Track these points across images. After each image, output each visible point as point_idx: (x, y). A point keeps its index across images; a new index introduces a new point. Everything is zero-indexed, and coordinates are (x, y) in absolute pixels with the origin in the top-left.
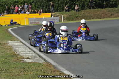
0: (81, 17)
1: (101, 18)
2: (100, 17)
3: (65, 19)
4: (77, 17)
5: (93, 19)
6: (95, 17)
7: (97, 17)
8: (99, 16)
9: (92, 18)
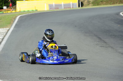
0: (106, 1)
3: (91, 4)
4: (102, 1)
5: (116, 3)
6: (118, 1)
7: (120, 2)
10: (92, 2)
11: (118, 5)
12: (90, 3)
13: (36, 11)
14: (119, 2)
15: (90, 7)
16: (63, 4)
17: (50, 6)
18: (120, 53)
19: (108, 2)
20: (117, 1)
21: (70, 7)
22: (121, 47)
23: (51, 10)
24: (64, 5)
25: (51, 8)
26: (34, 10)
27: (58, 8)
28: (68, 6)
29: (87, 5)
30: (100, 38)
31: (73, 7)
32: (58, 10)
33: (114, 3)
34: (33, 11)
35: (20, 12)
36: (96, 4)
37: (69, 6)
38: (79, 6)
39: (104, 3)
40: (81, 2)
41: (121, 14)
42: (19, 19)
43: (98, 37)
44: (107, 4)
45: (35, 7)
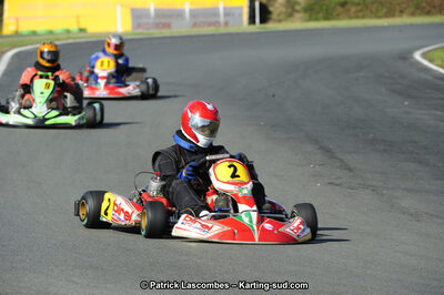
0: (359, 4)
1: (429, 13)
2: (428, 8)
3: (298, 11)
4: (343, 5)
5: (402, 12)
6: (408, 6)
7: (417, 7)
8: (424, 5)
9: (398, 9)
10: (303, 5)
11: (406, 20)
12: (297, 7)
13: (81, 35)
14: (412, 9)
15: (297, 24)
16: (187, 7)
17: (138, 15)
18: (404, 213)
19: (367, 7)
20: (404, 6)
21: (216, 24)
22: (409, 190)
23: (139, 31)
24: (194, 13)
25: (139, 26)
26: (74, 27)
27: (168, 26)
28: (209, 20)
29: (282, 17)
30: (328, 151)
31: (226, 24)
32: (166, 32)
33: (390, 14)
34: (68, 31)
35: (17, 34)
36: (321, 15)
37: (213, 19)
38: (252, 20)
39: (353, 9)
40: (261, 4)
41: (417, 56)
42: (9, 65)
43: (321, 148)
44: (363, 17)
45: (78, 17)
